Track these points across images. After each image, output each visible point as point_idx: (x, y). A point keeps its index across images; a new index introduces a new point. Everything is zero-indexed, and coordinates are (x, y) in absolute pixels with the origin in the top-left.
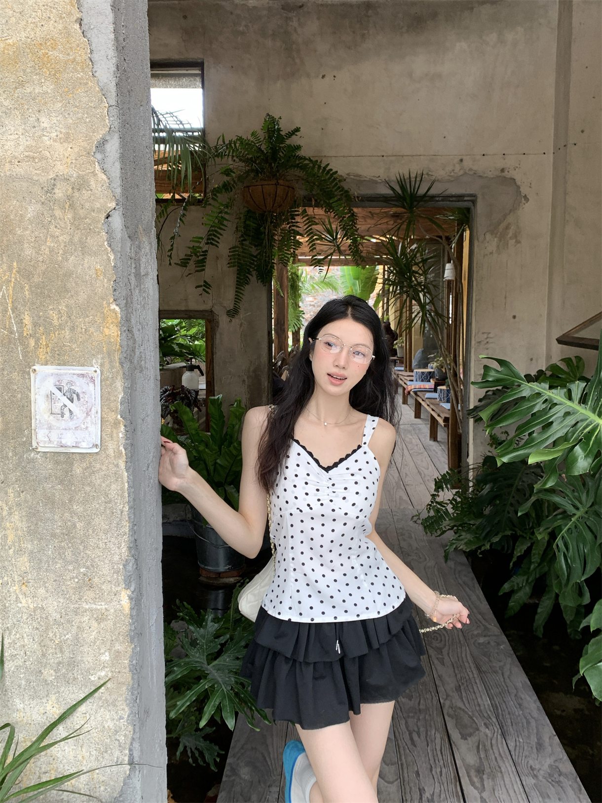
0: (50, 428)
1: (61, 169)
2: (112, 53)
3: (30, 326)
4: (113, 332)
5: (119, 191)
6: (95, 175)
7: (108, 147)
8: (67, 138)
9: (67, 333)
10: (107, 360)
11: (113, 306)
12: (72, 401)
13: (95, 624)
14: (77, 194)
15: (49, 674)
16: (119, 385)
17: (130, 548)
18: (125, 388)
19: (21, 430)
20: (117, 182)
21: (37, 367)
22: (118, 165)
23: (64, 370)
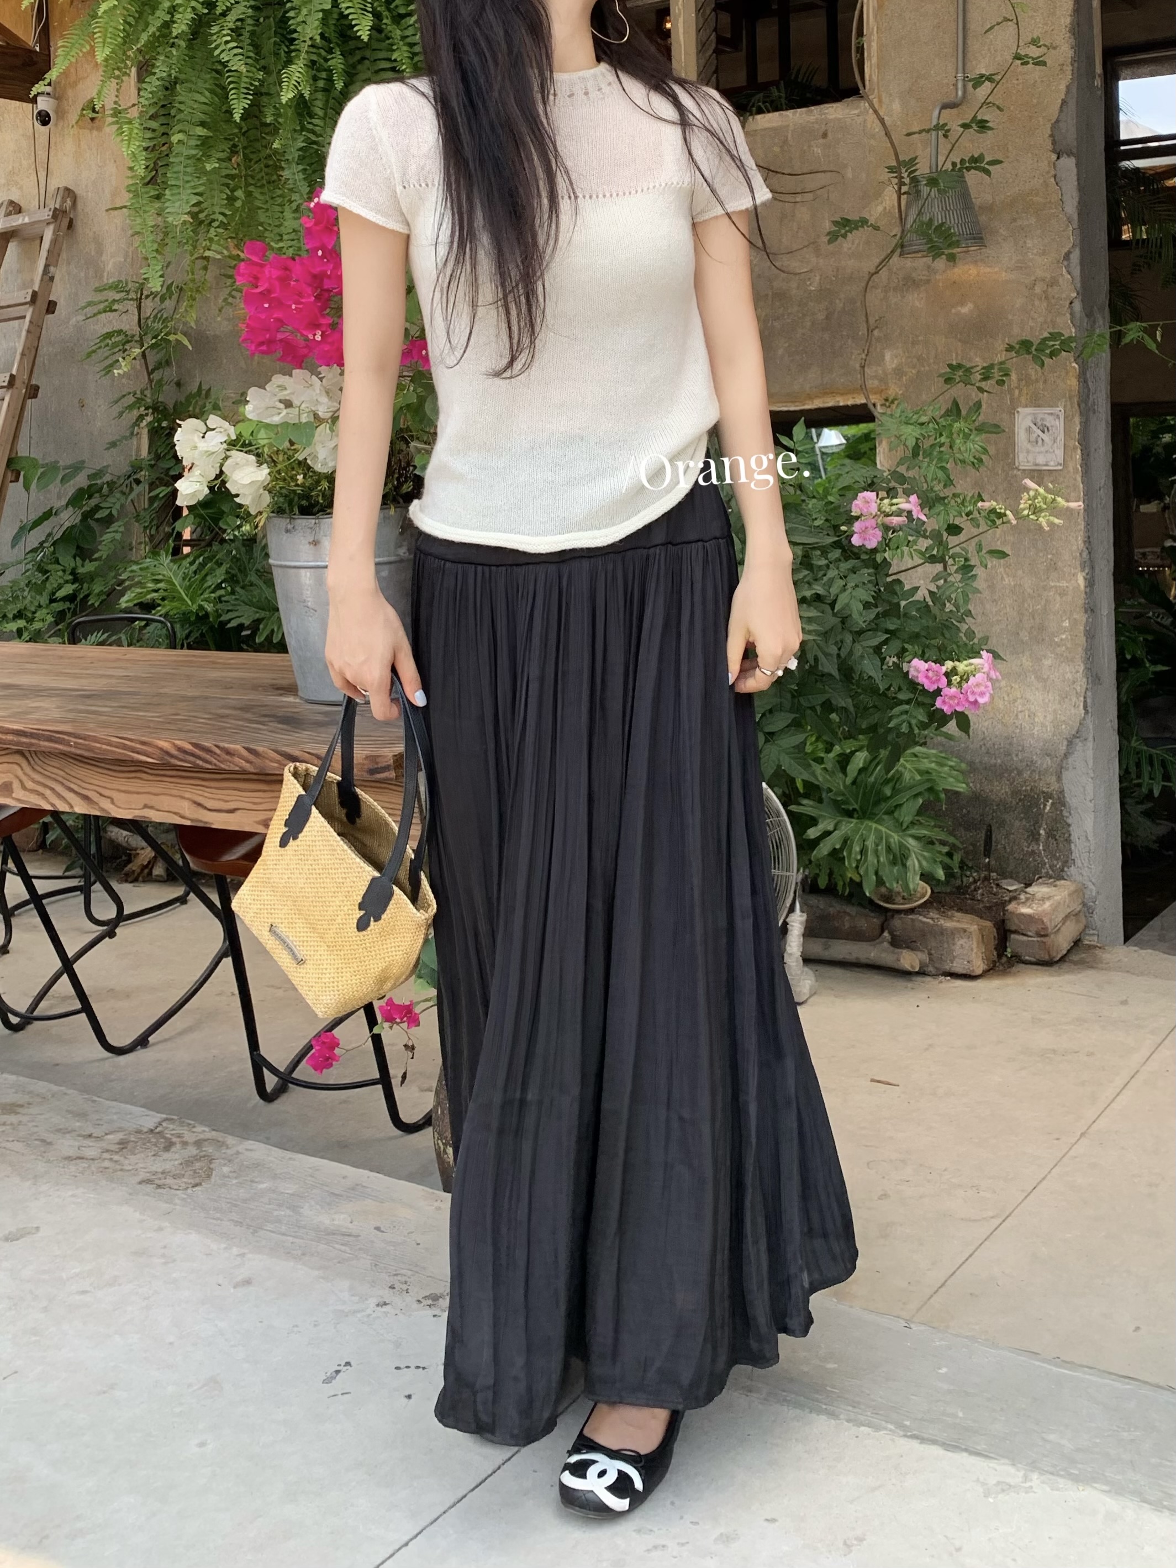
0: (1028, 452)
1: (1039, 273)
2: (1075, 194)
3: (1016, 381)
4: (1073, 383)
5: (1079, 285)
6: (1062, 275)
7: (1072, 256)
8: (1044, 253)
9: (1041, 385)
10: (1068, 403)
11: (1074, 364)
12: (1043, 432)
13: (1058, 598)
14: (1050, 289)
15: (1024, 636)
16: (1077, 420)
17: (1085, 542)
18: (1081, 423)
19: (1007, 455)
20: (1078, 279)
21: (1019, 409)
22: (1078, 268)
23: (1037, 410)
